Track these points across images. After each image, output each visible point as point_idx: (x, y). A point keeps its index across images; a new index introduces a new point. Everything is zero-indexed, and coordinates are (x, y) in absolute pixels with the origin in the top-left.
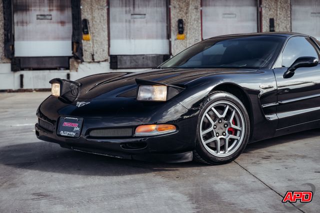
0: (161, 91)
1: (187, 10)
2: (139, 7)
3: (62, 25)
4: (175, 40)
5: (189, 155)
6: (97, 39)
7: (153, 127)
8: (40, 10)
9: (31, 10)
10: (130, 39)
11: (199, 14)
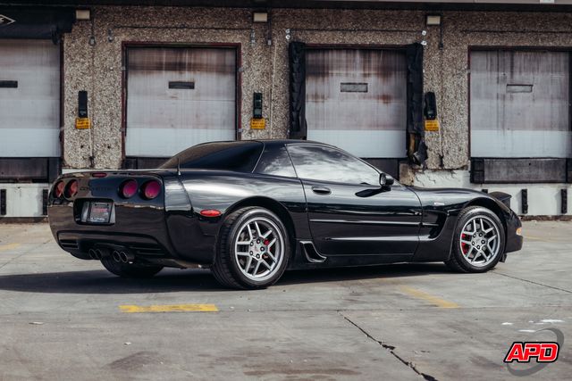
2: (520, 72)
3: (384, 103)
6: (449, 128)
8: (347, 74)
10: (504, 129)
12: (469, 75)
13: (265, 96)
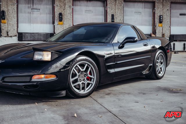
0: (48, 55)
1: (64, 7)
2: (36, 5)
4: (57, 25)
5: (64, 93)
6: (10, 23)
7: (43, 76)
10: (30, 23)
11: (71, 10)
12: (17, 6)
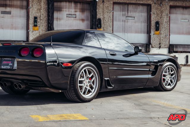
1: (161, 15)
2: (131, 12)
3: (82, 22)
4: (154, 34)
8: (69, 11)
9: (63, 10)
10: (124, 32)
11: (168, 19)
12: (113, 13)
13: (38, 18)
